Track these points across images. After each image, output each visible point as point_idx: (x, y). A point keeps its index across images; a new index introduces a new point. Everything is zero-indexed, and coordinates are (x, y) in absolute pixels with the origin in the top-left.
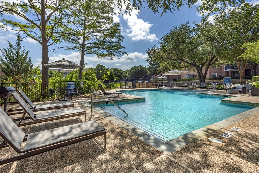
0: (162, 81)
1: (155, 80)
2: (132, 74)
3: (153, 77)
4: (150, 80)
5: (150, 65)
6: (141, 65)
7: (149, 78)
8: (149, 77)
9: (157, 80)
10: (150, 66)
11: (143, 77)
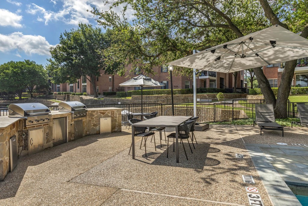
0: (80, 96)
1: (65, 94)
2: (4, 78)
3: (59, 87)
4: (52, 94)
5: (53, 60)
6: (28, 60)
7: (50, 89)
8: (50, 87)
9: (68, 93)
10: (53, 63)
11: (35, 87)
